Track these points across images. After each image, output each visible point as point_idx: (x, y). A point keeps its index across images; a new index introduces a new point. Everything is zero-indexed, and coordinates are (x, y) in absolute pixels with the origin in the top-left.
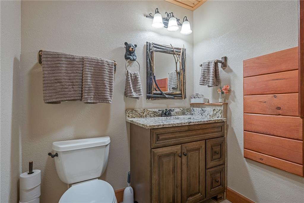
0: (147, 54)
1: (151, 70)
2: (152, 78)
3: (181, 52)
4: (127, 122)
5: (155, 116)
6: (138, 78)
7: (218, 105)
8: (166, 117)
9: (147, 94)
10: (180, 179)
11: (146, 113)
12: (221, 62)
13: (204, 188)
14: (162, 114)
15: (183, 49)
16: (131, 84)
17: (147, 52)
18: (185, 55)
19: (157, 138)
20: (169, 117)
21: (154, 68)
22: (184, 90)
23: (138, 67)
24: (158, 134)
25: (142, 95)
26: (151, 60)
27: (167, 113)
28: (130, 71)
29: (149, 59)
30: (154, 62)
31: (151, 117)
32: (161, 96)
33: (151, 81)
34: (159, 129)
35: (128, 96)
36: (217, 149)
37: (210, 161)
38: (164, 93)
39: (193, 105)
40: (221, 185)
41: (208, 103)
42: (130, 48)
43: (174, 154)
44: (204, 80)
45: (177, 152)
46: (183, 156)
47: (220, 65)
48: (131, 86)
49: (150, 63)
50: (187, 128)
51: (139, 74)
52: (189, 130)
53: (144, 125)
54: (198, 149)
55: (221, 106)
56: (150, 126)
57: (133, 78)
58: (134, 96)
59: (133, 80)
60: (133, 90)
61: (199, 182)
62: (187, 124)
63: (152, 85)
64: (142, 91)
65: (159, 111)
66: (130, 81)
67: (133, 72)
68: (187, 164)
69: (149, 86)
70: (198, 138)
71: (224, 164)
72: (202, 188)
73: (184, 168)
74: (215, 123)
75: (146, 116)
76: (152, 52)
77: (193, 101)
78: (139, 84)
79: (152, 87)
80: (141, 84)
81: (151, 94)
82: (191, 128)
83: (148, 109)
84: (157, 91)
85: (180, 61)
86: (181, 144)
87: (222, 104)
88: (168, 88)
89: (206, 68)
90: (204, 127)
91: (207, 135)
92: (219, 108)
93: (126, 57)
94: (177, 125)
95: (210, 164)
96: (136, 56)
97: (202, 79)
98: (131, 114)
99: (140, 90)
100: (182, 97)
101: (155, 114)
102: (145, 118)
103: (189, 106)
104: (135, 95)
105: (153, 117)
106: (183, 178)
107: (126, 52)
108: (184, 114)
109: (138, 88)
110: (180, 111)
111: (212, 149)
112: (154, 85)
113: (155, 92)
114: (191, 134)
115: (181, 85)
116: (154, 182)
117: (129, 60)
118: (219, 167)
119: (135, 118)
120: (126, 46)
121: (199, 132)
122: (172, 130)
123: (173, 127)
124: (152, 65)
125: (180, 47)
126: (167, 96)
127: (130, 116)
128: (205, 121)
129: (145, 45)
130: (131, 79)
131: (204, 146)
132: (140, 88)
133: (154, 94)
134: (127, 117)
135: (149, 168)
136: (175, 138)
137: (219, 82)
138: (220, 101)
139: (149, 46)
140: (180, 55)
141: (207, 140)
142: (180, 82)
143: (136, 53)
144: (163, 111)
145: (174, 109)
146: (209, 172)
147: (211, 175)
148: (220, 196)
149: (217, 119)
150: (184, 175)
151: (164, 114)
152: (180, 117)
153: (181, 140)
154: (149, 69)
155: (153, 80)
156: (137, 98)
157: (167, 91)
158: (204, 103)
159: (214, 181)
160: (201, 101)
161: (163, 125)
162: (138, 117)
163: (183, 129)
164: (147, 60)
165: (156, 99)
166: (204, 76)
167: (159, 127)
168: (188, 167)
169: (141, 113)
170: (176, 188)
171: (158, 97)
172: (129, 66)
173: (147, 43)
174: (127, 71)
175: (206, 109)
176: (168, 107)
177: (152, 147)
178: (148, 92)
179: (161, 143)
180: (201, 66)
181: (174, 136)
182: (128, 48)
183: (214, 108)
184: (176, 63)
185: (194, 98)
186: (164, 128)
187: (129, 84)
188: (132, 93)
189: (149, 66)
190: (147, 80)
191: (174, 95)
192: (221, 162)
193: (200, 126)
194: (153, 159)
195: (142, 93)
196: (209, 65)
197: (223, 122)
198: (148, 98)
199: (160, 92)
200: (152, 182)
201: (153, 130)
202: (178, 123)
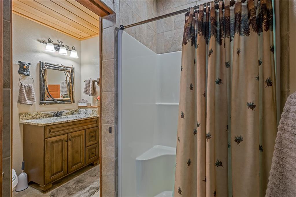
0: (40, 70)
1: (44, 82)
2: (45, 89)
3: (71, 70)
4: (20, 124)
5: (48, 117)
6: (32, 89)
7: (95, 108)
8: (57, 117)
9: (40, 101)
10: (66, 155)
11: (39, 115)
12: (96, 81)
13: (84, 158)
14: (54, 115)
15: (72, 68)
16: (25, 94)
17: (40, 69)
18: (74, 72)
19: (49, 131)
20: (60, 117)
21: (47, 81)
22: (73, 97)
23: (32, 80)
24: (50, 129)
25: (36, 102)
26: (44, 76)
27: (58, 114)
28: (24, 84)
29: (43, 74)
30: (47, 77)
31: (44, 118)
32: (54, 102)
33: (44, 91)
34: (51, 126)
35: (22, 103)
36: (93, 134)
37: (88, 142)
38: (56, 100)
39: (80, 107)
40: (96, 155)
41: (90, 106)
42: (24, 66)
43: (62, 140)
44: (86, 92)
45: (64, 139)
46: (69, 141)
47: (96, 83)
48: (25, 96)
49: (43, 77)
50: (72, 123)
51: (32, 86)
52: (73, 125)
53: (38, 124)
54: (80, 136)
55: (96, 108)
56: (44, 124)
57: (26, 89)
58: (28, 104)
59: (27, 91)
60: (27, 99)
61: (81, 156)
62: (72, 121)
63: (45, 94)
64: (35, 99)
65: (51, 113)
66: (25, 92)
67: (27, 85)
68: (72, 146)
69: (42, 95)
70: (80, 129)
71: (98, 143)
72: (82, 159)
73: (70, 148)
74: (92, 119)
75: (39, 118)
76: (45, 70)
77: (80, 104)
78: (33, 94)
79: (45, 96)
80: (34, 93)
81: (44, 101)
82: (74, 123)
83: (41, 112)
84: (49, 98)
85: (70, 76)
86: (67, 134)
87: (97, 107)
88: (60, 94)
89: (88, 84)
90: (84, 121)
91: (86, 126)
92: (95, 109)
93: (20, 72)
94: (64, 122)
95: (88, 144)
96: (29, 72)
97: (85, 91)
98: (24, 117)
99: (33, 98)
100: (71, 102)
101: (48, 116)
102: (38, 119)
103: (77, 108)
104: (28, 102)
105: (45, 118)
106: (69, 155)
107: (20, 69)
108: (73, 114)
109: (32, 97)
110: (70, 112)
111: (90, 134)
112: (47, 94)
113: (47, 99)
114: (75, 127)
115: (71, 93)
116: (47, 159)
117: (23, 75)
118: (94, 145)
119: (28, 120)
120: (19, 64)
121: (80, 125)
122: (60, 125)
123: (62, 123)
124: (45, 79)
125: (69, 66)
126: (58, 102)
127: (24, 119)
128: (84, 118)
129: (38, 63)
130: (25, 90)
131: (84, 133)
132: (33, 96)
133: (47, 101)
134: (21, 120)
135: (43, 152)
136: (63, 130)
137: (96, 93)
138: (96, 105)
139: (42, 65)
140: (69, 72)
141: (86, 130)
142: (70, 91)
143: (29, 69)
144: (55, 113)
145: (64, 111)
146: (87, 149)
147: (89, 150)
148: (96, 163)
149: (94, 116)
150: (70, 153)
151: (55, 115)
152: (69, 116)
153: (68, 131)
154: (42, 82)
155: (46, 90)
156: (31, 104)
157: (60, 98)
158: (87, 106)
159: (91, 154)
160: (84, 104)
161: (54, 123)
162: (31, 118)
163: (68, 124)
164: (40, 75)
165: (48, 104)
166: (86, 89)
167: (51, 124)
168: (72, 147)
169: (35, 115)
170: (63, 161)
171: (50, 103)
172: (23, 79)
173: (40, 62)
174: (21, 84)
175: (88, 110)
176: (59, 110)
177: (45, 138)
178: (42, 99)
179: (53, 134)
180: (85, 81)
181: (62, 129)
182: (21, 66)
183: (93, 109)
184: (67, 77)
185: (81, 102)
186: (55, 124)
187: (23, 94)
188: (26, 101)
189: (42, 80)
190: (40, 90)
191: (65, 101)
192: (96, 142)
193: (82, 121)
194: (46, 145)
195: (35, 101)
196: (89, 82)
197: (97, 118)
198: (41, 103)
199: (52, 99)
200: (45, 160)
201: (46, 127)
202: (65, 120)
